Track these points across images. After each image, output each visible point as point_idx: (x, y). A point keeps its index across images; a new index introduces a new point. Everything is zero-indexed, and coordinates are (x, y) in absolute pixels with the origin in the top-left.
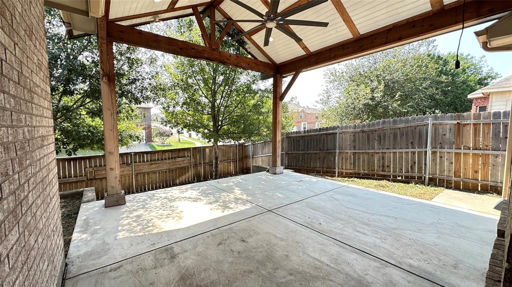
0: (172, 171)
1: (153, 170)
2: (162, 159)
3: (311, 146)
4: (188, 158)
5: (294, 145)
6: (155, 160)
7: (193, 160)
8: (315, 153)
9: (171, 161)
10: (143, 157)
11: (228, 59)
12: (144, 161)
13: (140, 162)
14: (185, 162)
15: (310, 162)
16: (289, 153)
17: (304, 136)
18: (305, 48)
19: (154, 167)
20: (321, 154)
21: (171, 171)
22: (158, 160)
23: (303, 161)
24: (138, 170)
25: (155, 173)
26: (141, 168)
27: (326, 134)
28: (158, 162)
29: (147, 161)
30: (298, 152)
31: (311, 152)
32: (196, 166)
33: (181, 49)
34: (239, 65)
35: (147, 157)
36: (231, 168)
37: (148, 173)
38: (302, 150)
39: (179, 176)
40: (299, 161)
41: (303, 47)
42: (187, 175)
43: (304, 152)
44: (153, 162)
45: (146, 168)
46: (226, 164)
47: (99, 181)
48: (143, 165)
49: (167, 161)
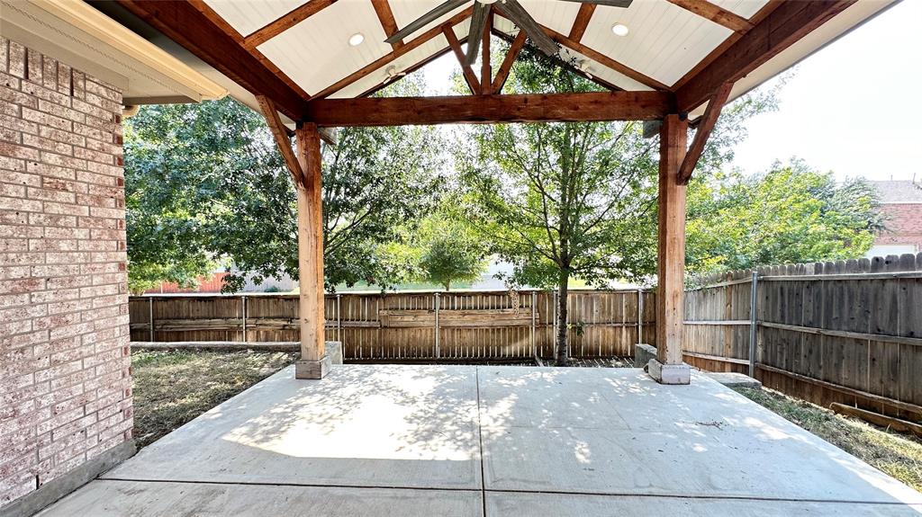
0: (498, 330)
1: (466, 324)
2: (481, 308)
3: (841, 314)
4: (528, 310)
5: (783, 305)
6: (470, 308)
7: (535, 315)
8: (858, 341)
9: (496, 311)
10: (453, 300)
11: (519, 109)
12: (453, 308)
13: (447, 308)
14: (522, 317)
15: (838, 366)
16: (767, 328)
17: (814, 282)
18: (720, 15)
19: (468, 321)
20: (880, 345)
21: (495, 330)
22: (476, 308)
23: (813, 356)
24: (444, 322)
25: (469, 329)
26: (448, 318)
27: (902, 279)
28: (475, 312)
29: (459, 308)
30: (795, 328)
31: (841, 334)
32: (542, 326)
33: (419, 112)
34: (549, 115)
35: (459, 302)
36: (624, 340)
37: (459, 329)
38: (810, 325)
39: (510, 341)
40: (798, 355)
41: (712, 15)
42: (525, 342)
43: (814, 330)
44: (466, 311)
45: (455, 319)
46: (611, 331)
47: (393, 331)
48: (450, 314)
49: (489, 312)
